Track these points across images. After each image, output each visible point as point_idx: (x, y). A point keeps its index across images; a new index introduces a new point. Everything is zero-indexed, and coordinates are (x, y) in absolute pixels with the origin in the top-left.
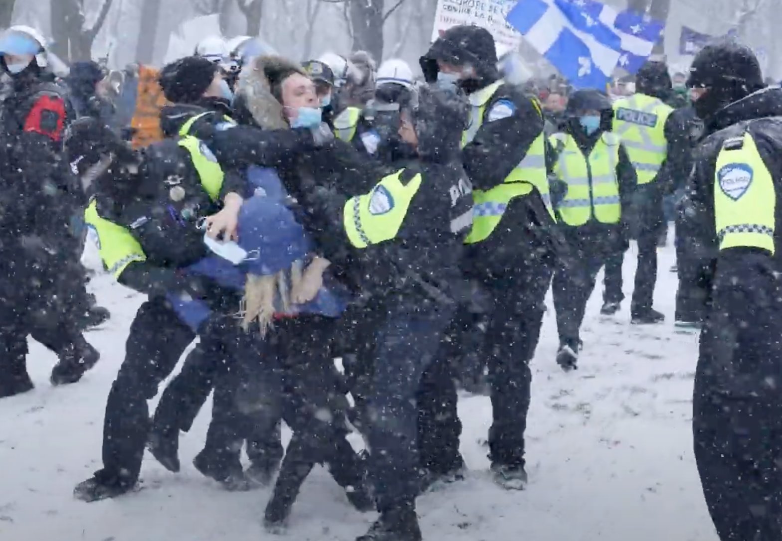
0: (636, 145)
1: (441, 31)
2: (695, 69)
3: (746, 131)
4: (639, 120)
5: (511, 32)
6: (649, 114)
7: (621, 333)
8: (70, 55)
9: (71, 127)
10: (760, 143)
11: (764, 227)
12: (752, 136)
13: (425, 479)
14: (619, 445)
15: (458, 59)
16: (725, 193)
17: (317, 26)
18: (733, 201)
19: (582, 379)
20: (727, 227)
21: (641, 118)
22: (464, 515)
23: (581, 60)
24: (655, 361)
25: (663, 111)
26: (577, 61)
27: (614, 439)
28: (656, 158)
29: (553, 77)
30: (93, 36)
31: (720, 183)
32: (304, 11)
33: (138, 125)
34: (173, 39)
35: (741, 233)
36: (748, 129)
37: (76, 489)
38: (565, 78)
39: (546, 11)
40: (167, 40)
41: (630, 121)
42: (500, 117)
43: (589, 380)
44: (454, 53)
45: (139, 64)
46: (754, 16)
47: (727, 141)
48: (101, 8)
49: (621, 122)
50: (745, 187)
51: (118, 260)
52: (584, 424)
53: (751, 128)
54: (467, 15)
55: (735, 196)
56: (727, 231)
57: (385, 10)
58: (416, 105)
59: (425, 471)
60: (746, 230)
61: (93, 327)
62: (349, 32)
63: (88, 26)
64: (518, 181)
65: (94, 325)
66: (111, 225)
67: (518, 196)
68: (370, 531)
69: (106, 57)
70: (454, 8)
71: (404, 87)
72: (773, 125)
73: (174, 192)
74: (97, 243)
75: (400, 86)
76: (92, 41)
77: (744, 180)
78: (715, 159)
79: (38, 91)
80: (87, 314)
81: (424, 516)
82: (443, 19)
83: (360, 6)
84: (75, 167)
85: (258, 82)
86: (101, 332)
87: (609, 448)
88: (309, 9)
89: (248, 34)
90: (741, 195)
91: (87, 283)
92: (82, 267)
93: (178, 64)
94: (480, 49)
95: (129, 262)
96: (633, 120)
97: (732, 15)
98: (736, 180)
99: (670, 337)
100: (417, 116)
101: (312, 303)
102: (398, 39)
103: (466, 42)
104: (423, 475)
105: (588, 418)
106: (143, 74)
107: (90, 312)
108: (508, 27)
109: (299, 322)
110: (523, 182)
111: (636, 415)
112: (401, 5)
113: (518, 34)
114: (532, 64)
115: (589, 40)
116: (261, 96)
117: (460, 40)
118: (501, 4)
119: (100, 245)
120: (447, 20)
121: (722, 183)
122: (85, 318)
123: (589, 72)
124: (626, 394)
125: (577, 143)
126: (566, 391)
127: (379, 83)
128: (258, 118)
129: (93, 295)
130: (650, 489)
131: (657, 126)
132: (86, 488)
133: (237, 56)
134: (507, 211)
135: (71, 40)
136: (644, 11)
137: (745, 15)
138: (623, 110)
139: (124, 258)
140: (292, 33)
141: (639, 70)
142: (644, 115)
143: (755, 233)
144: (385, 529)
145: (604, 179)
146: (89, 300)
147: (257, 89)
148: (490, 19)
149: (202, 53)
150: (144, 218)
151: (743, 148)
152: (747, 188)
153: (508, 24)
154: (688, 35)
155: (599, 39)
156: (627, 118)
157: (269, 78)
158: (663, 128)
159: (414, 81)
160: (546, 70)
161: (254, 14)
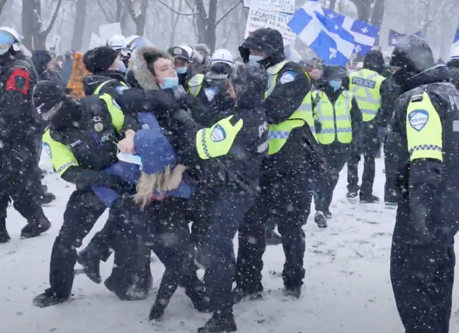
0: (363, 99)
1: (250, 32)
2: (394, 55)
3: (424, 91)
4: (365, 84)
5: (291, 33)
6: (371, 81)
7: (353, 209)
8: (33, 46)
9: (37, 86)
10: (432, 98)
11: (436, 146)
12: (428, 94)
13: (240, 294)
14: (352, 275)
15: (261, 48)
16: (413, 127)
17: (177, 30)
18: (417, 131)
19: (331, 235)
20: (415, 147)
21: (366, 83)
22: (262, 315)
23: (331, 49)
24: (374, 225)
25: (379, 79)
26: (329, 50)
27: (349, 271)
28: (375, 107)
29: (315, 59)
30: (47, 34)
31: (410, 121)
32: (169, 21)
33: (73, 86)
34: (94, 36)
35: (423, 150)
36: (426, 90)
37: (35, 299)
38: (321, 60)
39: (310, 21)
40: (90, 37)
41: (359, 85)
42: (288, 81)
43: (335, 236)
44: (258, 45)
45: (73, 51)
46: (432, 24)
47: (413, 97)
48: (51, 18)
49: (355, 85)
50: (424, 123)
51: (62, 165)
52: (332, 262)
53: (427, 89)
54: (265, 23)
55: (419, 129)
56: (414, 149)
57: (217, 19)
58: (236, 76)
59: (239, 290)
60: (426, 148)
61: (46, 205)
62: (196, 32)
63: (44, 28)
64: (298, 119)
65: (46, 203)
66: (59, 144)
67: (296, 128)
68: (206, 324)
69: (54, 47)
70: (258, 19)
71: (228, 65)
72: (440, 87)
73: (97, 126)
74: (50, 154)
75: (225, 64)
76: (46, 37)
77: (423, 119)
78: (407, 108)
79: (14, 65)
80: (42, 197)
81: (238, 316)
82: (251, 25)
83: (202, 17)
84: (40, 110)
85: (140, 63)
86: (50, 208)
87: (347, 276)
88: (172, 19)
89: (137, 34)
90: (422, 128)
91: (42, 179)
92: (40, 169)
93: (95, 51)
94: (273, 42)
95: (69, 166)
96: (361, 84)
97: (420, 22)
98: (419, 119)
99: (383, 211)
100: (236, 82)
101: (176, 191)
102: (224, 37)
103: (265, 38)
104: (238, 292)
105: (333, 259)
106: (76, 57)
107: (44, 196)
108: (289, 30)
109: (168, 202)
110: (300, 119)
111: (362, 257)
112: (226, 17)
113: (295, 34)
114: (302, 52)
115: (336, 37)
116: (142, 70)
117: (262, 37)
118: (286, 17)
119: (51, 155)
120: (253, 25)
121: (411, 121)
122: (41, 199)
123: (335, 56)
124: (357, 244)
125: (328, 97)
126: (321, 243)
127: (213, 63)
128: (140, 83)
129: (46, 186)
130: (370, 301)
131: (375, 88)
132: (40, 299)
133: (131, 47)
134: (290, 136)
135: (33, 37)
136: (368, 21)
137: (427, 23)
138: (355, 78)
139: (66, 164)
140: (163, 34)
141: (367, 54)
142: (368, 81)
143: (431, 150)
144: (215, 324)
145: (343, 117)
146: (43, 189)
147: (139, 67)
148: (278, 25)
149: (110, 45)
150: (80, 141)
151: (422, 100)
152: (425, 124)
153: (289, 28)
154: (393, 34)
155: (342, 37)
156: (358, 83)
157: (146, 60)
158: (379, 89)
159: (234, 62)
160: (310, 55)
161: (140, 22)
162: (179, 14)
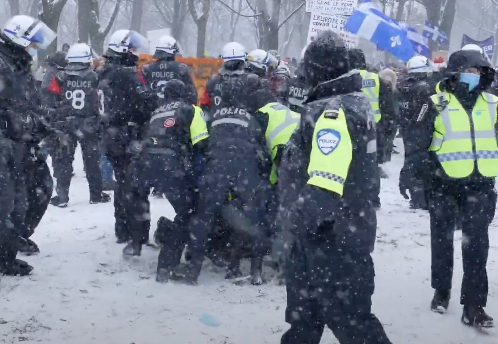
3: (340, 107)
11: (339, 178)
12: (344, 112)
16: (320, 149)
18: (324, 155)
20: (316, 172)
35: (324, 178)
47: (326, 111)
53: (344, 105)
54: (327, 27)
55: (326, 153)
60: (327, 177)
70: (320, 23)
77: (334, 142)
82: (313, 30)
83: (265, 19)
88: (232, 20)
90: (330, 152)
98: (329, 141)
105: (395, 247)
121: (318, 141)
126: (384, 234)
143: (332, 180)
148: (341, 28)
151: (337, 119)
152: (335, 148)
162: (239, 14)
